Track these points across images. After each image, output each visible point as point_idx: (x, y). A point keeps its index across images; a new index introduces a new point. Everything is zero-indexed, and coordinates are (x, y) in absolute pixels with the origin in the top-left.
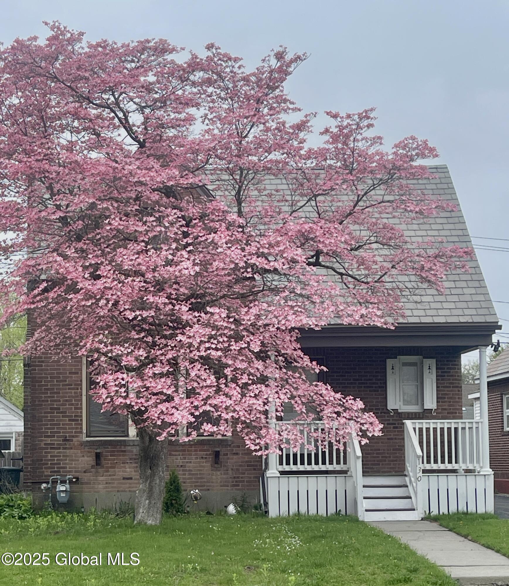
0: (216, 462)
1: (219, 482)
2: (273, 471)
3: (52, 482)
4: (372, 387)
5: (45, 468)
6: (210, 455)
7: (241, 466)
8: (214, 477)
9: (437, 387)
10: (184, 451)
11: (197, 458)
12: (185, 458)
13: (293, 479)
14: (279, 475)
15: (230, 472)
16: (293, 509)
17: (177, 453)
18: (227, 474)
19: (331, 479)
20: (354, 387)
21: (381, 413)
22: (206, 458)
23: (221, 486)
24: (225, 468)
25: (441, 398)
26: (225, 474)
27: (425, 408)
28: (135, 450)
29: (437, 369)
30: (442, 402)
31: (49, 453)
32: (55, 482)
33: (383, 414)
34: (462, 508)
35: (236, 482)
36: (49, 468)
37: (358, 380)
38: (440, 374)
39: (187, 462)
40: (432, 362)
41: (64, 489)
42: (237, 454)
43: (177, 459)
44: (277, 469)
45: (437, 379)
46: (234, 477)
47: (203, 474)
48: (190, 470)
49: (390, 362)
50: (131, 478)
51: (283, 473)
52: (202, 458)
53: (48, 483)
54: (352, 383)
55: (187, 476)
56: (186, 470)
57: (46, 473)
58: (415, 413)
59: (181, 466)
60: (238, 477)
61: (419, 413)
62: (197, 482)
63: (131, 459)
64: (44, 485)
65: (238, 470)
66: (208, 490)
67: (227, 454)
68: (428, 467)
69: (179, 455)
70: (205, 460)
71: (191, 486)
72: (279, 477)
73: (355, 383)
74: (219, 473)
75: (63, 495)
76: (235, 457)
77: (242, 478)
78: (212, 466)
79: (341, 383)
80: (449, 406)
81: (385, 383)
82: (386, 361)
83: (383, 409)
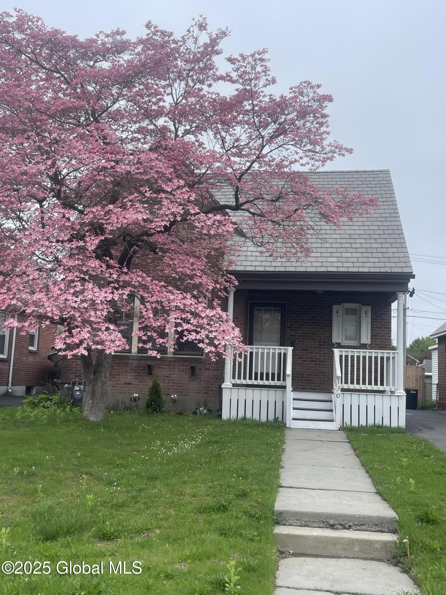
0: (193, 375)
1: (194, 389)
2: (227, 383)
3: (73, 383)
4: (321, 326)
5: (71, 373)
6: (189, 369)
8: (191, 386)
9: (372, 327)
10: (170, 365)
11: (179, 371)
12: (170, 371)
13: (242, 391)
14: (231, 387)
15: (203, 383)
16: (241, 414)
18: (201, 384)
19: (272, 392)
20: (307, 325)
21: (327, 345)
22: (185, 371)
23: (195, 393)
24: (199, 380)
25: (374, 336)
26: (199, 384)
27: (362, 343)
28: (134, 363)
29: (372, 313)
30: (375, 339)
31: (74, 362)
32: (74, 384)
33: (329, 346)
34: (378, 421)
35: (207, 390)
36: (74, 373)
37: (310, 320)
38: (374, 317)
39: (172, 374)
40: (369, 309)
41: (78, 389)
42: (209, 369)
44: (231, 382)
45: (372, 322)
46: (206, 387)
47: (183, 383)
48: (173, 380)
49: (335, 308)
50: (130, 384)
51: (234, 385)
52: (183, 371)
53: (69, 384)
54: (305, 322)
55: (171, 384)
56: (170, 380)
57: (71, 377)
59: (167, 376)
60: (208, 387)
61: (357, 347)
62: (178, 389)
63: (131, 370)
64: (66, 385)
65: (208, 381)
66: (186, 395)
67: (201, 370)
68: (346, 386)
69: (166, 368)
70: (184, 373)
71: (174, 392)
72: (231, 388)
73: (308, 322)
74: (194, 383)
75: (78, 393)
76: (207, 372)
77: (211, 388)
78: (189, 378)
79: (298, 322)
80: (381, 342)
81: (331, 323)
82: (332, 307)
83: (329, 342)
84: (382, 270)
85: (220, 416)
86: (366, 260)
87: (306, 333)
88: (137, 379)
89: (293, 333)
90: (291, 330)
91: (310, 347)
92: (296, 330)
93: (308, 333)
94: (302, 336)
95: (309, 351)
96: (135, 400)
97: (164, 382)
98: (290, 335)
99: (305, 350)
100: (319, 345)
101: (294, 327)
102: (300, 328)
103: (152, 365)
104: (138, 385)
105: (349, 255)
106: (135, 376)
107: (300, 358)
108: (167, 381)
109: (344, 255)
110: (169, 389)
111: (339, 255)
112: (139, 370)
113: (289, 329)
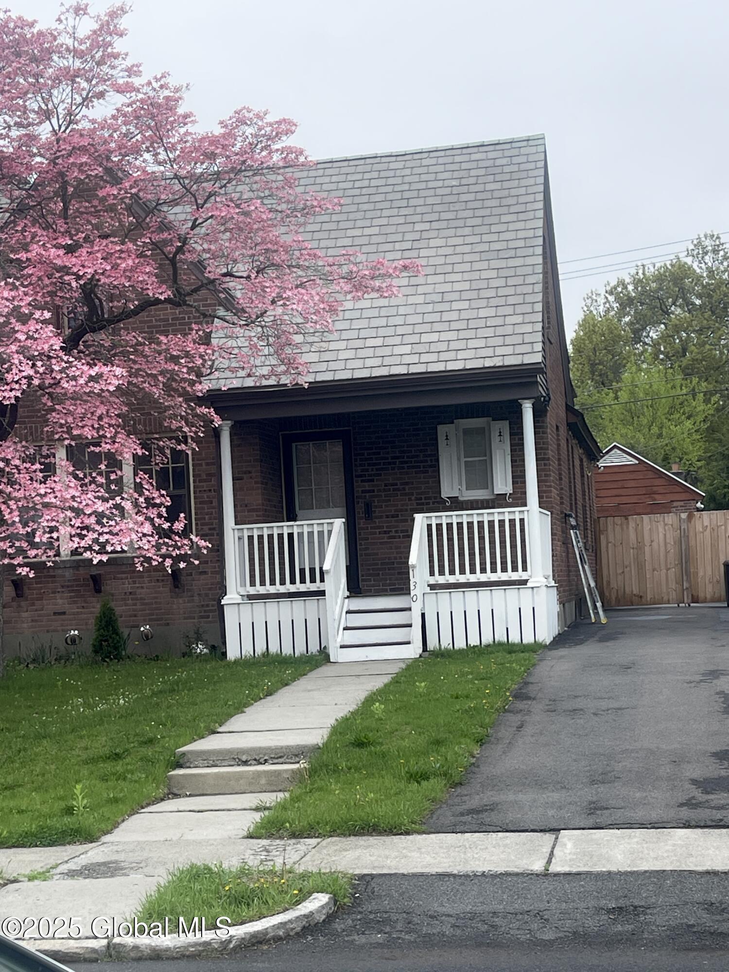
0: (176, 586)
1: (181, 612)
2: (232, 597)
4: (419, 467)
7: (210, 589)
8: (175, 606)
9: (512, 461)
11: (150, 581)
12: (134, 582)
13: (259, 606)
14: (240, 601)
15: (196, 598)
17: (124, 576)
18: (193, 601)
20: (393, 469)
21: (433, 503)
22: (163, 581)
23: (185, 618)
24: (189, 594)
25: (518, 477)
26: (189, 601)
27: (496, 493)
28: (67, 574)
29: (511, 435)
30: (521, 483)
33: (436, 505)
34: (501, 637)
35: (205, 611)
37: (398, 458)
38: (516, 441)
39: (138, 587)
40: (504, 426)
42: (205, 573)
43: (124, 584)
44: (238, 593)
45: (512, 450)
46: (203, 606)
47: (160, 603)
48: (141, 599)
49: (442, 429)
50: (64, 613)
51: (245, 598)
52: (158, 580)
54: (389, 463)
55: (138, 607)
56: (137, 599)
58: (482, 501)
59: (130, 593)
60: (207, 606)
61: (487, 501)
63: (63, 587)
65: (207, 595)
66: (168, 624)
67: (191, 574)
69: (127, 578)
70: (161, 584)
71: (145, 620)
72: (239, 604)
73: (395, 463)
74: (181, 601)
76: (203, 577)
78: (171, 592)
79: (375, 464)
81: (438, 460)
82: (436, 428)
83: (435, 498)
84: (488, 363)
85: (224, 654)
86: (461, 345)
87: (392, 485)
88: (75, 602)
89: (367, 486)
90: (362, 481)
91: (401, 510)
92: (372, 481)
93: (396, 485)
94: (385, 490)
95: (400, 518)
96: (73, 639)
97: (126, 605)
98: (363, 492)
99: (393, 516)
100: (418, 504)
101: (370, 475)
102: (380, 475)
103: (100, 575)
104: (78, 613)
105: (434, 337)
106: (71, 597)
107: (385, 532)
108: (130, 602)
109: (425, 338)
110: (135, 616)
111: (415, 339)
112: (77, 586)
113: (360, 479)
